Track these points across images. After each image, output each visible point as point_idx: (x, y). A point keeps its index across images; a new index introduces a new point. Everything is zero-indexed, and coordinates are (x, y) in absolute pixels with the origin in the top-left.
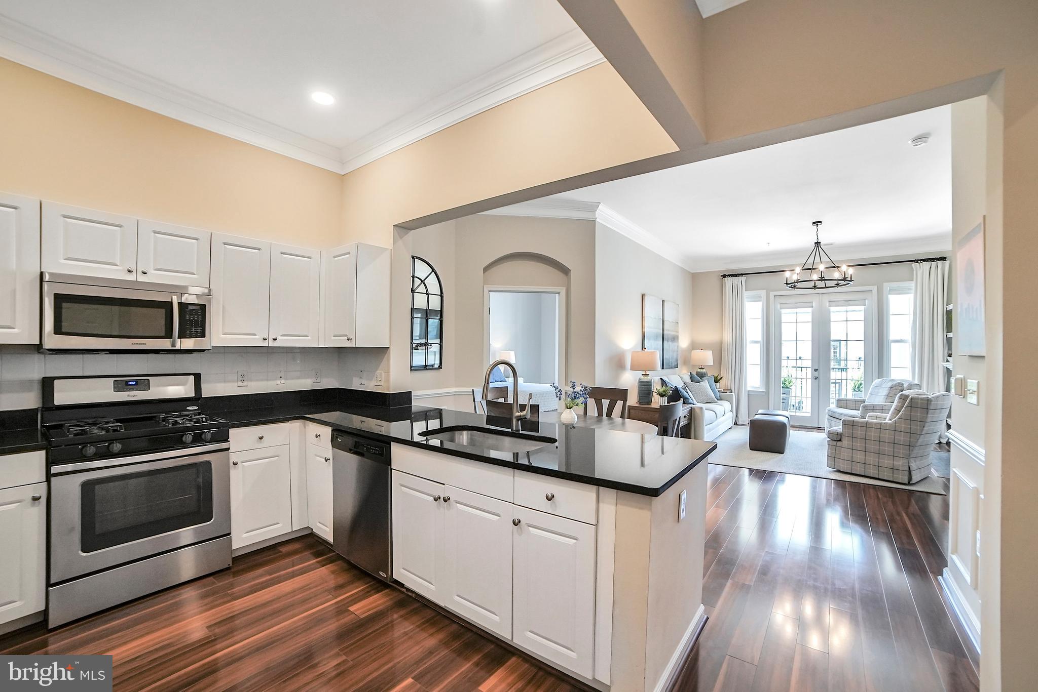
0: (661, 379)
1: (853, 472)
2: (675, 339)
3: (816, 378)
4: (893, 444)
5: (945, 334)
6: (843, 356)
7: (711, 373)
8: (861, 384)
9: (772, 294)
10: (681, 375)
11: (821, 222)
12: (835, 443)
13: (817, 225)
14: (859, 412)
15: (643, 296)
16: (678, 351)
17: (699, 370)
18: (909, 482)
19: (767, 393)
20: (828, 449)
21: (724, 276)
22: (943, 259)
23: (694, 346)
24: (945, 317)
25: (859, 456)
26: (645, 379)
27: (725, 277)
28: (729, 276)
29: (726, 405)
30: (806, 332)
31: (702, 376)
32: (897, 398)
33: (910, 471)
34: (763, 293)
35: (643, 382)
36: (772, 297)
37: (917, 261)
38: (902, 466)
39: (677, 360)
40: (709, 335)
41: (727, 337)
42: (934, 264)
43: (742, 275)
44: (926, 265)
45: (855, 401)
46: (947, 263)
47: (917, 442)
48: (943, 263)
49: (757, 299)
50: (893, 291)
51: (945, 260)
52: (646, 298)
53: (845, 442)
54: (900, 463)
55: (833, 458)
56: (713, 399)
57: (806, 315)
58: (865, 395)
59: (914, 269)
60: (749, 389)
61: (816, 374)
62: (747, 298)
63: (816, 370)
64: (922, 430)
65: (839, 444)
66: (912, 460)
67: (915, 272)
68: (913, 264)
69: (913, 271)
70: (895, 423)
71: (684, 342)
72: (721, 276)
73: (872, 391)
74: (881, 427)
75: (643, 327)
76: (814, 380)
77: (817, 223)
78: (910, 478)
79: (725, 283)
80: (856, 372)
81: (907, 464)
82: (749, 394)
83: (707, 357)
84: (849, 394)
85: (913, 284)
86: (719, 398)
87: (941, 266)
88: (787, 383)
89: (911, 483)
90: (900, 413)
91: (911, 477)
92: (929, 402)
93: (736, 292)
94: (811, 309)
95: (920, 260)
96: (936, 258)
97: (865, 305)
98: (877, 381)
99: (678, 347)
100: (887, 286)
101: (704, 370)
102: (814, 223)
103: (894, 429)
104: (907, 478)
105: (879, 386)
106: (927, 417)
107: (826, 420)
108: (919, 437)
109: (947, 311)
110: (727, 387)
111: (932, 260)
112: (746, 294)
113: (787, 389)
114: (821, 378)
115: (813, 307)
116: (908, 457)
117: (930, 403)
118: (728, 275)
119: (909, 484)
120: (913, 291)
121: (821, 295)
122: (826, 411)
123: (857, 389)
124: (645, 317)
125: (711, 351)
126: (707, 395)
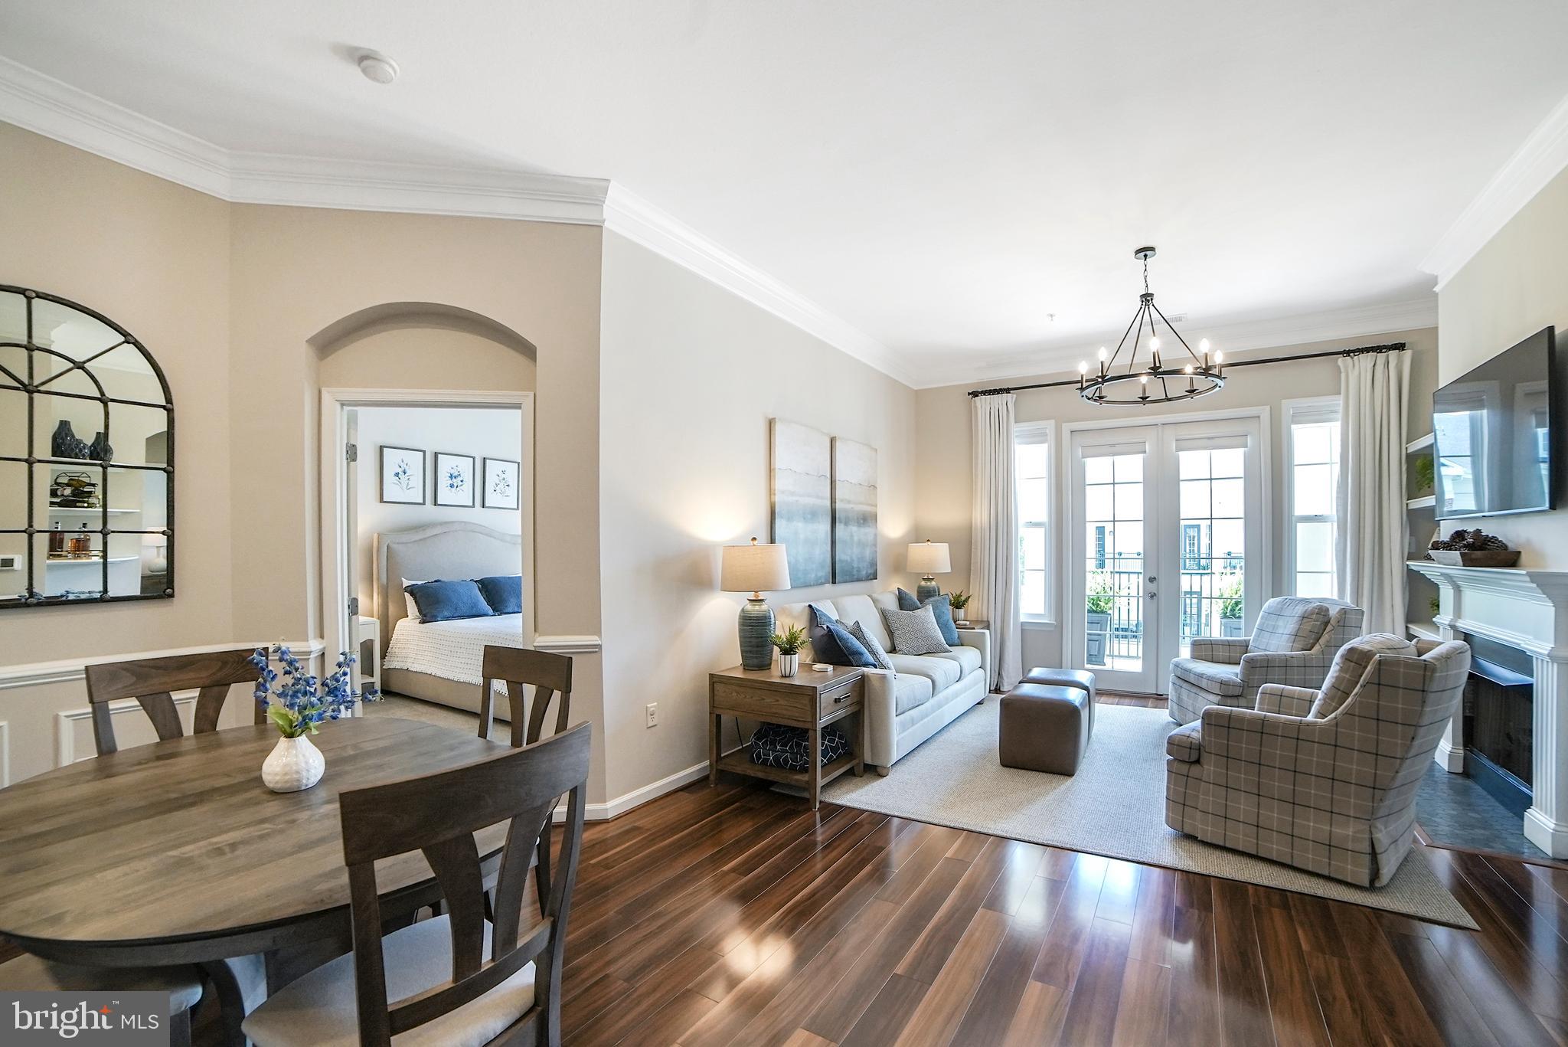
0: (810, 606)
1: (1227, 845)
2: (868, 519)
3: (1152, 597)
4: (1331, 781)
5: (1405, 501)
6: (1204, 550)
7: (948, 590)
8: (1237, 604)
9: (1067, 428)
10: (874, 595)
11: (1152, 249)
12: (1184, 768)
13: (1146, 256)
14: (1238, 669)
15: (771, 424)
16: (875, 545)
17: (923, 583)
18: (1372, 882)
19: (1060, 626)
20: (1168, 782)
21: (975, 394)
22: (1400, 347)
23: (920, 535)
24: (1404, 468)
25: (1243, 806)
26: (755, 609)
27: (978, 396)
28: (984, 393)
29: (969, 656)
30: (1132, 502)
31: (925, 594)
32: (1337, 658)
33: (1374, 855)
34: (1049, 426)
35: (750, 618)
36: (1066, 435)
37: (1347, 353)
38: (1355, 839)
39: (873, 564)
40: (946, 514)
41: (981, 516)
42: (1381, 357)
43: (1008, 391)
44: (1366, 360)
45: (1229, 644)
46: (1407, 355)
47: (1393, 778)
48: (1399, 356)
49: (1038, 437)
50: (1299, 418)
51: (1403, 350)
52: (778, 428)
53: (1210, 768)
54: (1348, 831)
55: (1180, 803)
56: (940, 644)
57: (1132, 466)
58: (1248, 633)
59: (1342, 370)
60: (1023, 619)
61: (1152, 587)
62: (1017, 436)
63: (1152, 580)
64: (1408, 748)
65: (1195, 770)
66: (1379, 825)
67: (1343, 376)
68: (1340, 360)
69: (1341, 372)
70: (1337, 725)
71: (893, 526)
72: (969, 394)
73: (1262, 624)
74: (1299, 734)
75: (771, 492)
76: (1148, 598)
77: (1145, 252)
78: (1375, 874)
79: (976, 407)
80: (1228, 583)
81: (1367, 836)
82: (1025, 630)
83: (938, 557)
84: (1216, 631)
85: (1340, 401)
86: (957, 641)
87: (1396, 362)
88: (1102, 604)
89: (1377, 885)
90: (1350, 699)
91: (1378, 870)
92: (1428, 674)
93: (998, 424)
94: (1141, 456)
95: (1353, 351)
96: (1385, 347)
97: (1247, 447)
98: (1271, 602)
99: (876, 535)
100: (1288, 406)
101: (933, 583)
102: (1138, 251)
103: (1332, 740)
104: (1367, 871)
105: (1276, 613)
106: (1421, 714)
107: (1171, 684)
108: (1401, 765)
109: (1407, 454)
110: (980, 616)
111: (1378, 349)
112: (1016, 429)
113: (1102, 615)
114: (1162, 596)
115: (1145, 452)
116: (1370, 817)
117: (1432, 677)
118: (982, 392)
119: (1372, 887)
120: (1340, 416)
121: (1160, 429)
122: (1171, 666)
123: (1231, 613)
124: (774, 469)
125: (947, 544)
126: (928, 637)
